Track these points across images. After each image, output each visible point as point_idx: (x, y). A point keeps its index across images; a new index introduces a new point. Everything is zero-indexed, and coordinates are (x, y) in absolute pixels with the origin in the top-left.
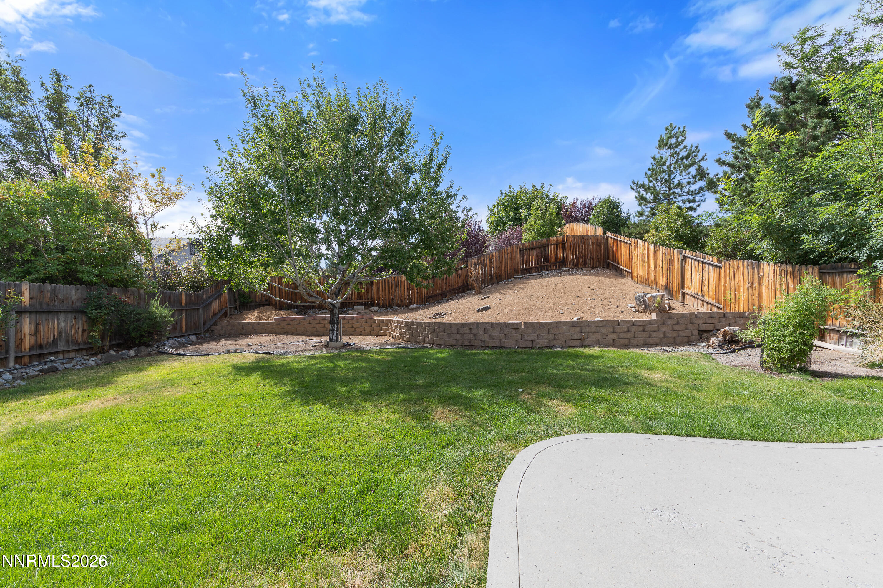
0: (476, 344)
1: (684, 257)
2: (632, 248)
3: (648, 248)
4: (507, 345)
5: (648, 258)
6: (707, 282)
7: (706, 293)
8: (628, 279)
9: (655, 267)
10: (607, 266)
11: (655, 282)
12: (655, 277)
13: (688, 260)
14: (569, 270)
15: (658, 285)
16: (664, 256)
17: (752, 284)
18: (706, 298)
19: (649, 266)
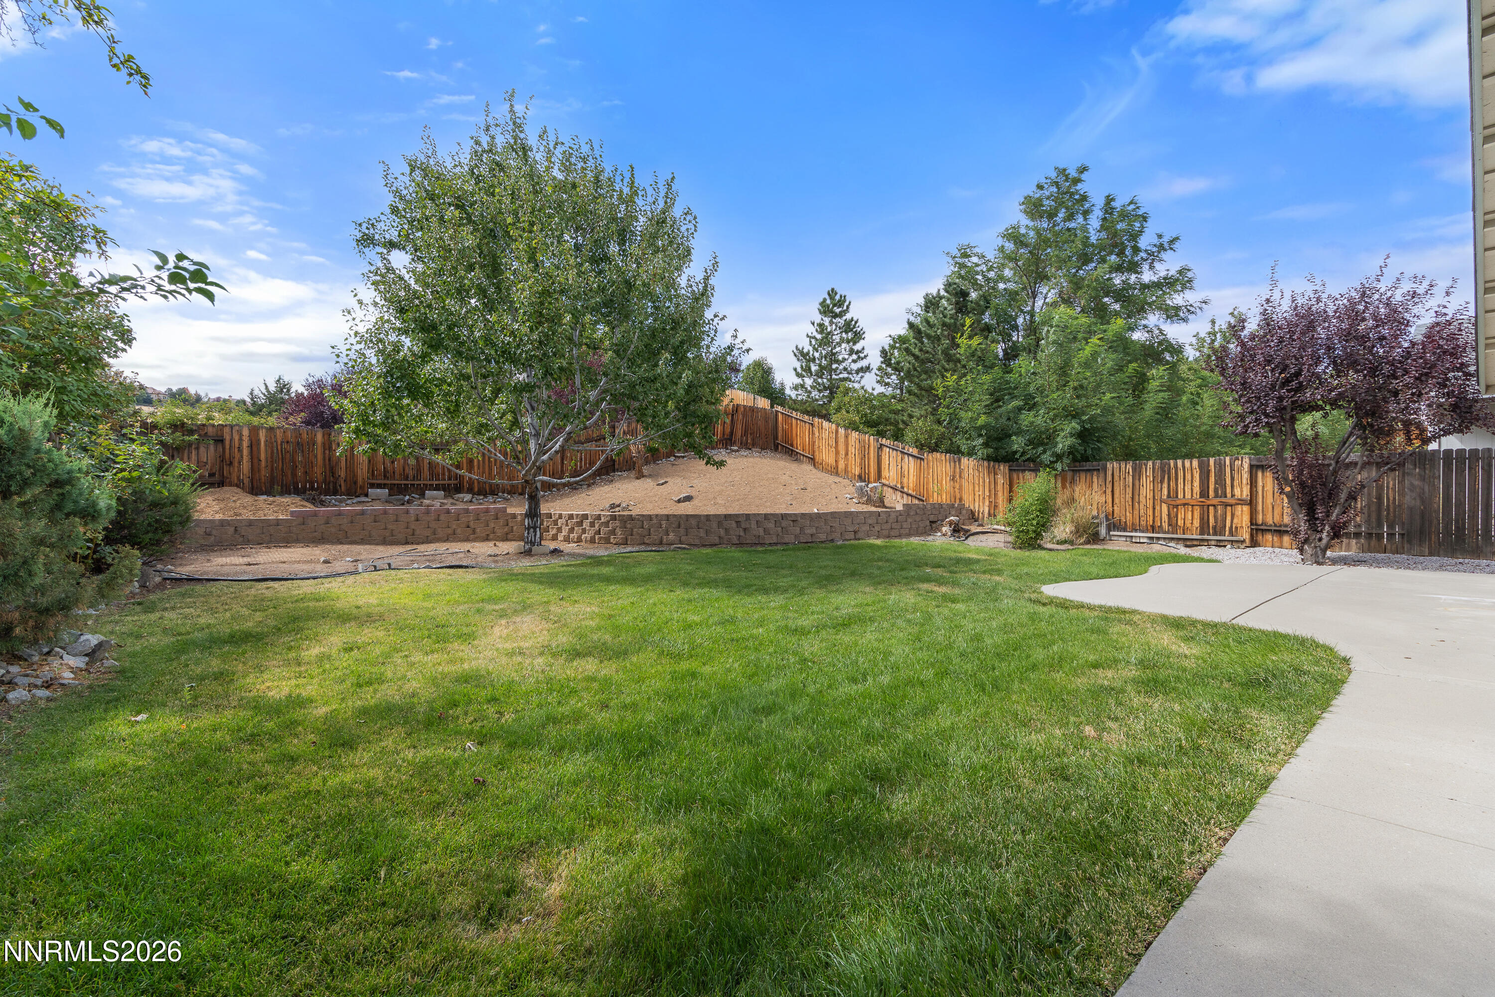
0: (748, 541)
1: (881, 445)
2: (816, 430)
3: (837, 432)
4: (786, 540)
5: (836, 442)
6: (906, 473)
7: (905, 485)
8: (807, 467)
9: (847, 454)
10: (776, 448)
11: (846, 471)
12: (846, 466)
13: (885, 448)
14: (738, 451)
15: (850, 475)
16: (857, 442)
17: (954, 477)
18: (906, 490)
19: (837, 453)
